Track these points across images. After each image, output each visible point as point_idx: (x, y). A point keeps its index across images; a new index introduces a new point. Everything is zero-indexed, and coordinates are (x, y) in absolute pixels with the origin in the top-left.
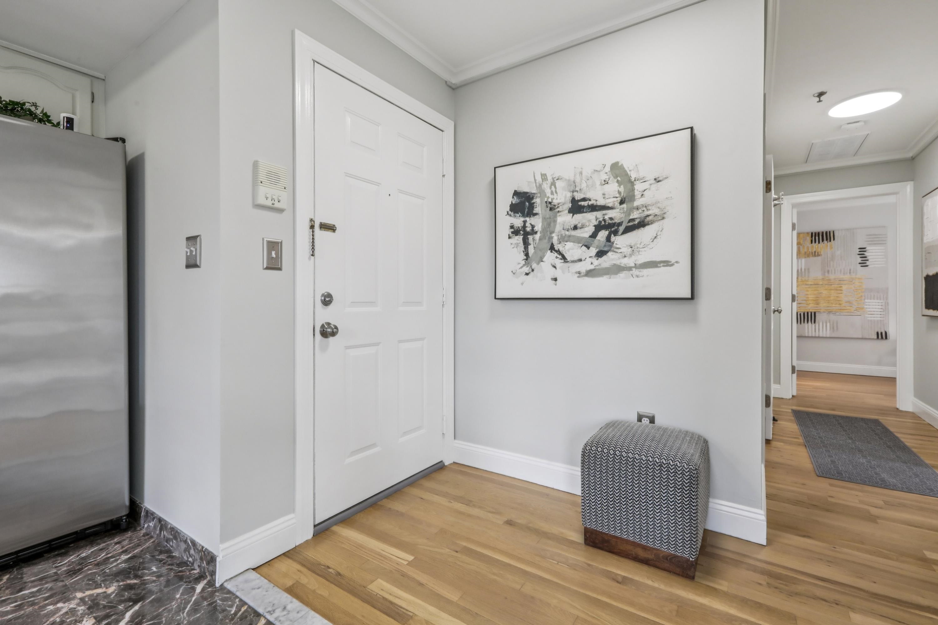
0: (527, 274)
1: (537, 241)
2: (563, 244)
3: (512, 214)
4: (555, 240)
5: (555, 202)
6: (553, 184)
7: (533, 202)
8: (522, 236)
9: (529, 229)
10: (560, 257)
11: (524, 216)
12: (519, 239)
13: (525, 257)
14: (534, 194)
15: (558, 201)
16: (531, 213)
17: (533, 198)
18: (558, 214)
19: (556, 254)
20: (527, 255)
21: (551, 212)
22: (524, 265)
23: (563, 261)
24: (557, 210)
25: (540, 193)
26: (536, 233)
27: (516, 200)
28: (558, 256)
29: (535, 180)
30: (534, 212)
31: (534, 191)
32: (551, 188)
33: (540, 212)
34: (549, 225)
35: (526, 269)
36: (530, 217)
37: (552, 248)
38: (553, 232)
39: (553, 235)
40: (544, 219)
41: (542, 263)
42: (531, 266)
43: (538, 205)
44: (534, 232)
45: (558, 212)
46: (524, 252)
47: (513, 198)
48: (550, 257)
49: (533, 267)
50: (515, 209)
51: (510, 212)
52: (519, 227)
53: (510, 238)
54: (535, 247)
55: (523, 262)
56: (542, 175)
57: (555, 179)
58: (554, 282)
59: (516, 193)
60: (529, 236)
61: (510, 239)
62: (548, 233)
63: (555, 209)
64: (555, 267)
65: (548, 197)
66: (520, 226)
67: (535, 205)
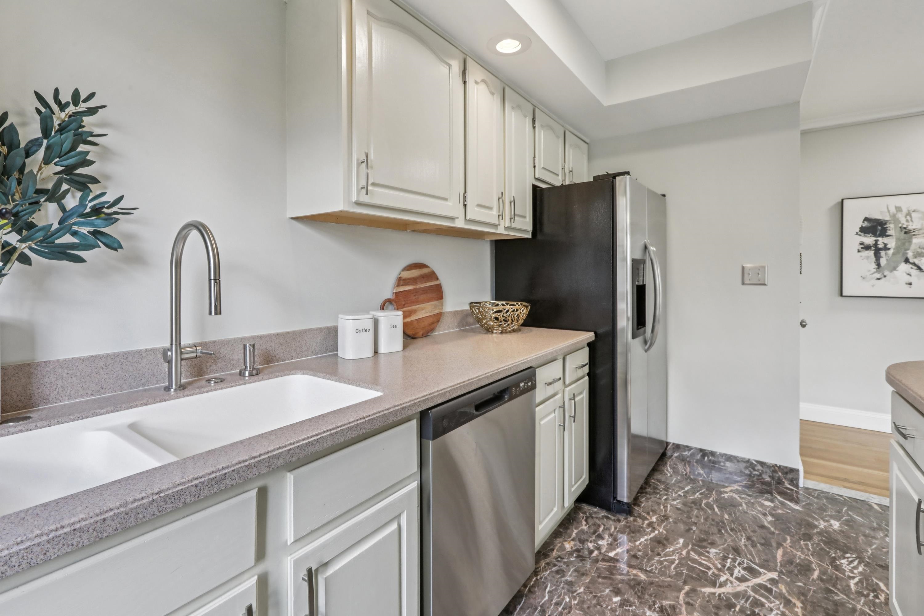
0: (878, 279)
1: (890, 255)
2: (919, 259)
3: (862, 234)
4: (910, 255)
5: (910, 227)
6: (909, 214)
7: (886, 226)
8: (874, 251)
9: (881, 246)
10: (916, 268)
11: (875, 235)
12: (871, 253)
13: (877, 267)
14: (888, 221)
15: (914, 227)
16: (883, 233)
17: (886, 224)
18: (914, 237)
19: (911, 266)
20: (879, 265)
21: (905, 235)
22: (875, 272)
23: (918, 271)
24: (913, 233)
25: (893, 220)
26: (889, 249)
27: (866, 224)
28: (913, 267)
29: (889, 211)
30: (887, 234)
31: (887, 218)
32: (906, 217)
33: (894, 234)
34: (904, 244)
35: (878, 275)
36: (883, 237)
37: (907, 261)
38: (908, 249)
39: (908, 252)
40: (898, 239)
41: (895, 272)
42: (883, 274)
43: (891, 229)
44: (886, 248)
45: (914, 235)
46: (875, 263)
47: (863, 222)
48: (903, 267)
49: (885, 274)
50: (864, 230)
51: (860, 233)
52: (869, 245)
53: (859, 251)
54: (887, 260)
55: (875, 270)
56: (896, 208)
57: (911, 211)
58: (909, 285)
59: (866, 219)
60: (881, 252)
61: (860, 253)
62: (903, 250)
63: (910, 233)
64: (909, 274)
65: (903, 224)
66: (871, 243)
67: (888, 229)
